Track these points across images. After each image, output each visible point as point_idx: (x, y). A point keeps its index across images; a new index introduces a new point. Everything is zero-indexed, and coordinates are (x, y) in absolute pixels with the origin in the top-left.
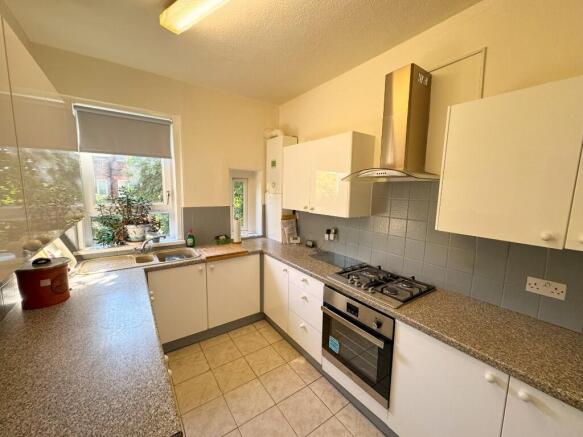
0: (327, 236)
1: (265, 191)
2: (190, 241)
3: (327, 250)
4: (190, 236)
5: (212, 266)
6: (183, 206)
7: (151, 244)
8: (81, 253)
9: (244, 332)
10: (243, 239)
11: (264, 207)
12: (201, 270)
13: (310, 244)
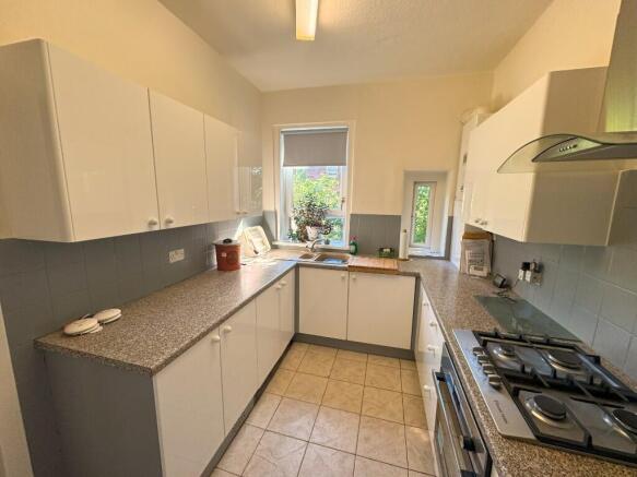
0: (521, 272)
1: (454, 198)
2: (353, 248)
3: (523, 297)
4: (354, 244)
5: (354, 276)
6: (351, 212)
7: (323, 245)
8: (276, 243)
9: (385, 363)
10: (411, 256)
11: (451, 219)
12: (343, 278)
13: (499, 281)
